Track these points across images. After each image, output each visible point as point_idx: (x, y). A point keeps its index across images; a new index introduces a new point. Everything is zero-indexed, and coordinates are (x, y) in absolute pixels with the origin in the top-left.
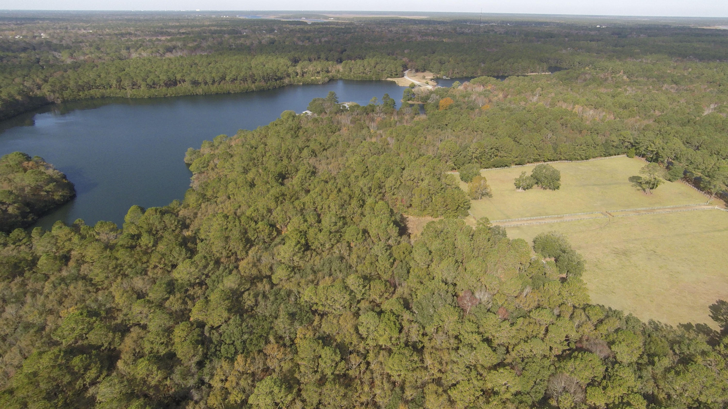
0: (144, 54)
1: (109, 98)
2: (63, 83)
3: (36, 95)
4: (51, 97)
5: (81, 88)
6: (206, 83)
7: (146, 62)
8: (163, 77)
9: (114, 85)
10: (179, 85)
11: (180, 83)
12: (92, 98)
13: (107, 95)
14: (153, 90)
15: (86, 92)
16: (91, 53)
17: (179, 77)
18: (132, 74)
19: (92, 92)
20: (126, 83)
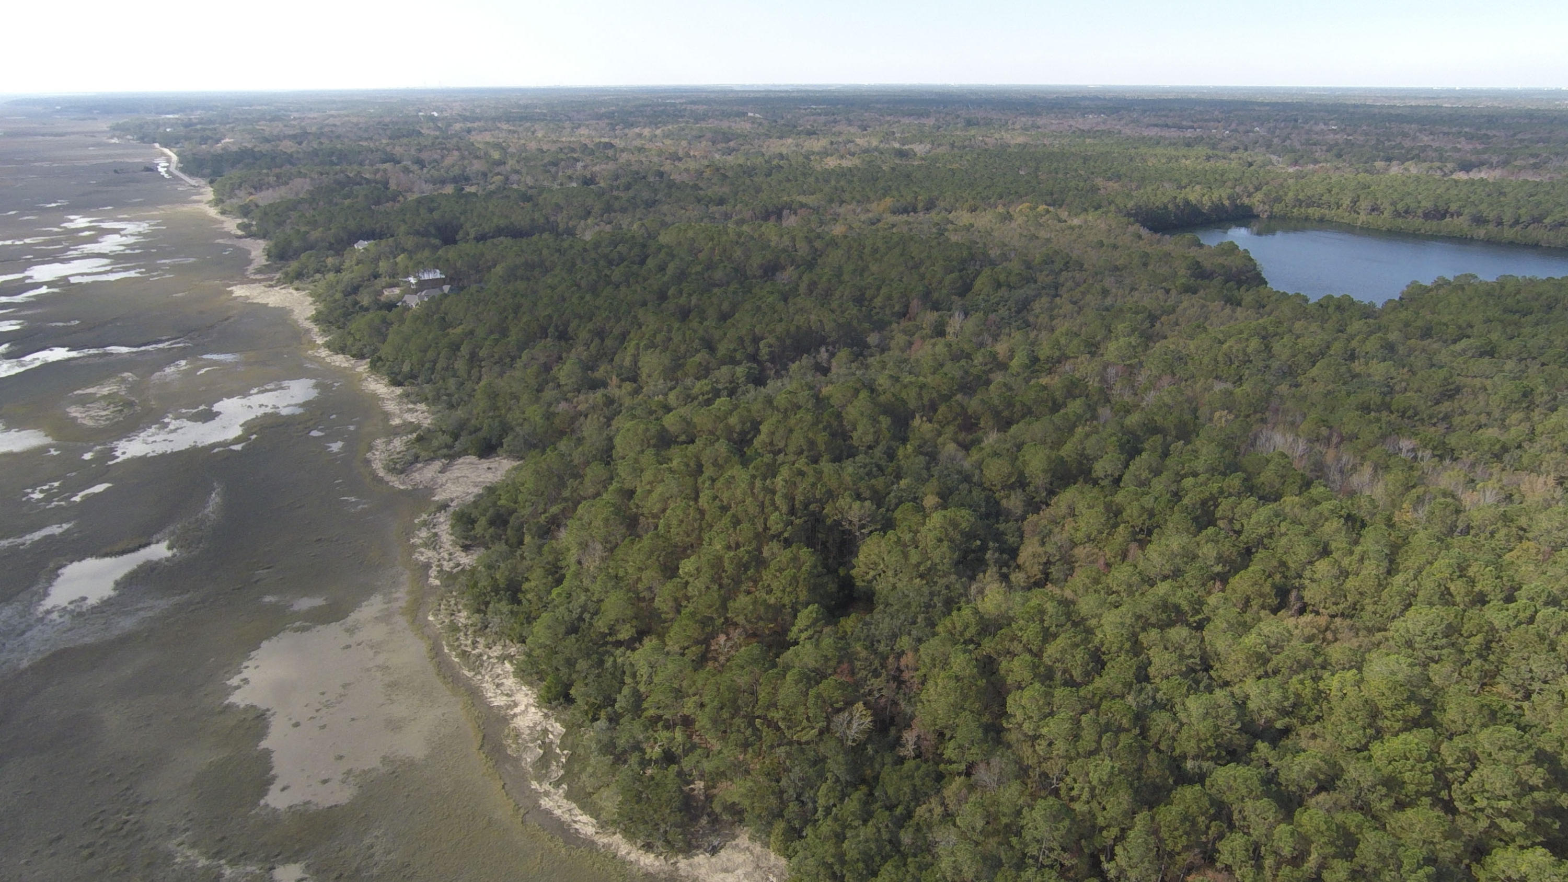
0: (1414, 170)
1: (1330, 221)
2: (1281, 193)
3: (1242, 204)
4: (1259, 208)
5: (1299, 203)
6: (1500, 223)
7: (1410, 181)
8: (1427, 204)
9: (1344, 206)
10: (1448, 219)
11: (1452, 216)
12: (1307, 219)
13: (1327, 217)
14: (1400, 220)
15: (1302, 210)
16: (1326, 161)
17: (1453, 207)
18: (1379, 195)
19: (1310, 210)
20: (1364, 204)
